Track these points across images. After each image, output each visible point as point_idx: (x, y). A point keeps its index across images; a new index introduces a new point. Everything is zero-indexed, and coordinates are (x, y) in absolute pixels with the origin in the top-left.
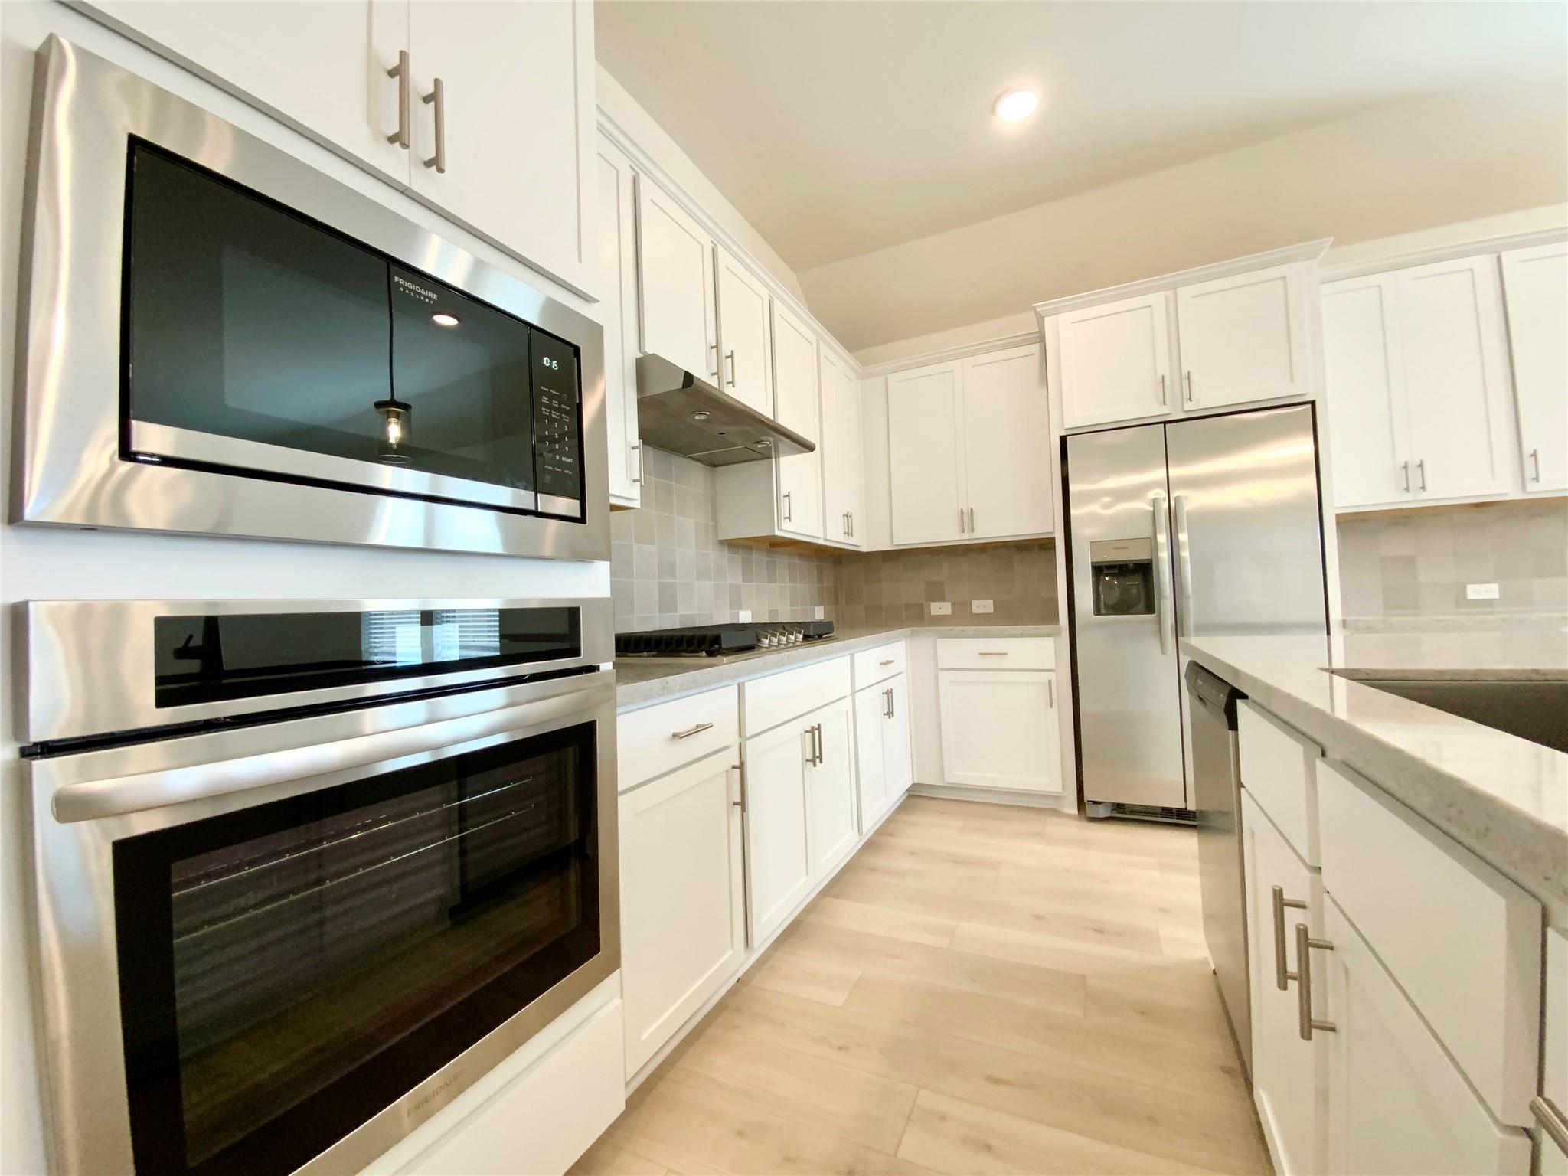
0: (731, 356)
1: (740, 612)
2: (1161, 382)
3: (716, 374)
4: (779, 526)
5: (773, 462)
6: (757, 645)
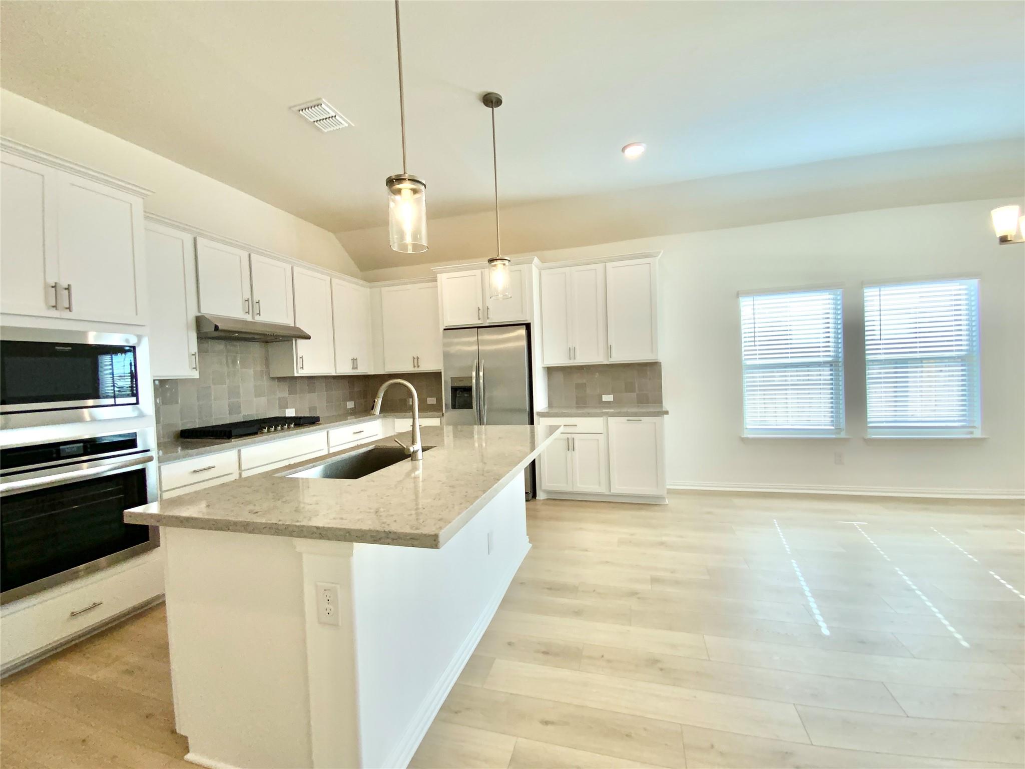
0: (258, 302)
1: (286, 410)
2: (479, 309)
3: (248, 312)
4: (297, 372)
5: (294, 342)
6: (259, 432)
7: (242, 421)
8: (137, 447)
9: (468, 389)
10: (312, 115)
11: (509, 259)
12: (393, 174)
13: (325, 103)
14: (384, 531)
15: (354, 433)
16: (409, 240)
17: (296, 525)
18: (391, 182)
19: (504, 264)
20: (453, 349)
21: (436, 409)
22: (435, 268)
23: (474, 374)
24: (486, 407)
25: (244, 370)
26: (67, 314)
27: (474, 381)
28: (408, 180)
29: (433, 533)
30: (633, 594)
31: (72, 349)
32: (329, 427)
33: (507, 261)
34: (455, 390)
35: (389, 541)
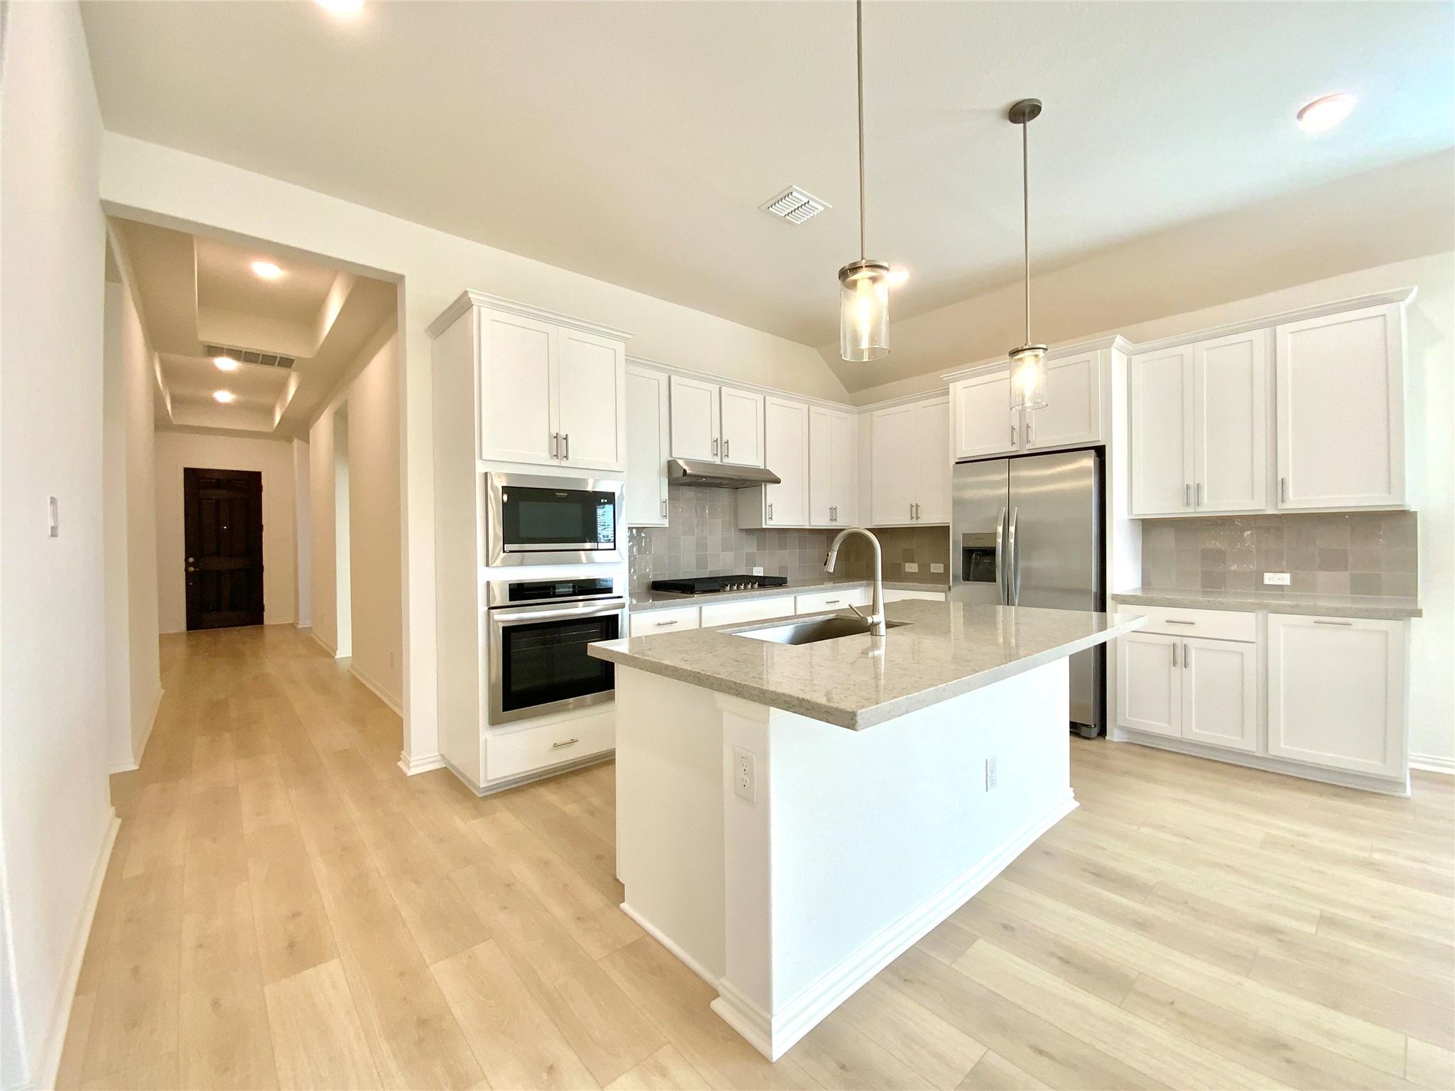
0: (727, 442)
1: (754, 568)
2: (1013, 429)
3: (716, 455)
4: (766, 524)
5: (763, 487)
6: (721, 590)
7: (708, 576)
8: (612, 592)
9: (991, 552)
10: (782, 209)
11: (1044, 346)
12: (846, 264)
13: (796, 191)
14: (798, 698)
15: (827, 602)
16: (865, 345)
17: (716, 677)
18: (843, 274)
19: (1036, 356)
20: (969, 494)
21: (940, 580)
22: (945, 376)
23: (1000, 529)
24: (1019, 582)
25: (712, 520)
26: (564, 463)
27: (1000, 540)
28: (866, 266)
29: (850, 710)
30: (1270, 931)
31: (567, 496)
32: (797, 592)
33: (1041, 350)
34: (968, 552)
35: (803, 710)
